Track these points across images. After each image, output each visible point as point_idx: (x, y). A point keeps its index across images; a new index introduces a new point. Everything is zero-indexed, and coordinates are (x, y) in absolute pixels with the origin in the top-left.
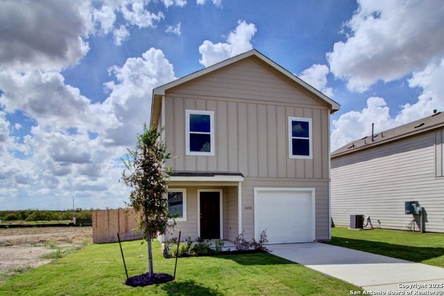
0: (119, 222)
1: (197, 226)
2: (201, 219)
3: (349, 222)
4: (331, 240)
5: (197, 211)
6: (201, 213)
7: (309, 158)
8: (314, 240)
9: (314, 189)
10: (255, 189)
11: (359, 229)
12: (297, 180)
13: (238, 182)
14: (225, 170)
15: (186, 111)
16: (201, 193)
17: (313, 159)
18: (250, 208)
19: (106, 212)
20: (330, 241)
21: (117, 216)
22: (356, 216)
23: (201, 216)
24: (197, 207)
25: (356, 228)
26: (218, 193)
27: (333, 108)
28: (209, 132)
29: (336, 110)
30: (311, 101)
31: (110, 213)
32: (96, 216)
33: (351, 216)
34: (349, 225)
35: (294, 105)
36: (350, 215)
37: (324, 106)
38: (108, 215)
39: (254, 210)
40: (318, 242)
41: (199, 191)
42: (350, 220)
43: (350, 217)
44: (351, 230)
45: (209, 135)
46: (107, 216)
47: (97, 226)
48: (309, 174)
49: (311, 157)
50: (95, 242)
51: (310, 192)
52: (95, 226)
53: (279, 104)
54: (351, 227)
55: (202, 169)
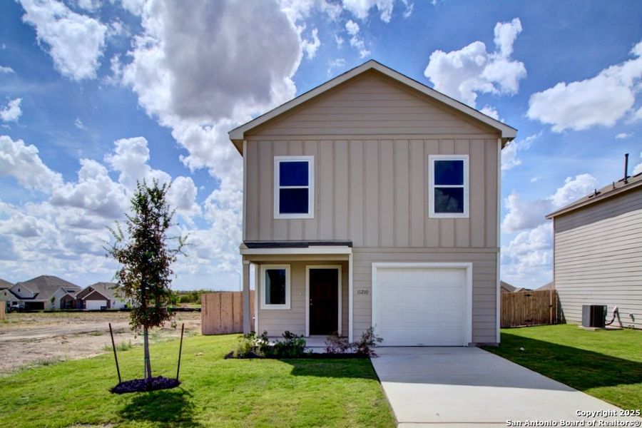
0: (233, 308)
1: (305, 316)
2: (311, 307)
3: (581, 316)
4: (500, 344)
5: (305, 295)
6: (310, 298)
7: (463, 217)
8: (469, 344)
9: (470, 264)
10: (374, 265)
11: (594, 328)
12: (441, 250)
13: (347, 255)
14: (329, 238)
15: (276, 158)
16: (311, 271)
17: (470, 218)
18: (366, 292)
19: (218, 294)
20: (497, 345)
21: (231, 300)
22: (592, 307)
23: (310, 302)
24: (305, 289)
25: (591, 326)
26: (336, 271)
27: (504, 136)
28: (307, 185)
29: (511, 139)
30: (468, 128)
31: (222, 296)
32: (206, 300)
33: (584, 306)
34: (581, 320)
35: (438, 137)
36: (581, 304)
37: (490, 133)
38: (220, 298)
39: (371, 295)
40: (477, 346)
41: (308, 268)
42: (581, 312)
43: (581, 308)
44: (583, 330)
45: (307, 189)
46: (219, 301)
47: (207, 313)
48: (463, 242)
49: (466, 214)
50: (205, 334)
51: (465, 269)
52: (205, 312)
53: (413, 137)
54: (583, 325)
55: (296, 237)
